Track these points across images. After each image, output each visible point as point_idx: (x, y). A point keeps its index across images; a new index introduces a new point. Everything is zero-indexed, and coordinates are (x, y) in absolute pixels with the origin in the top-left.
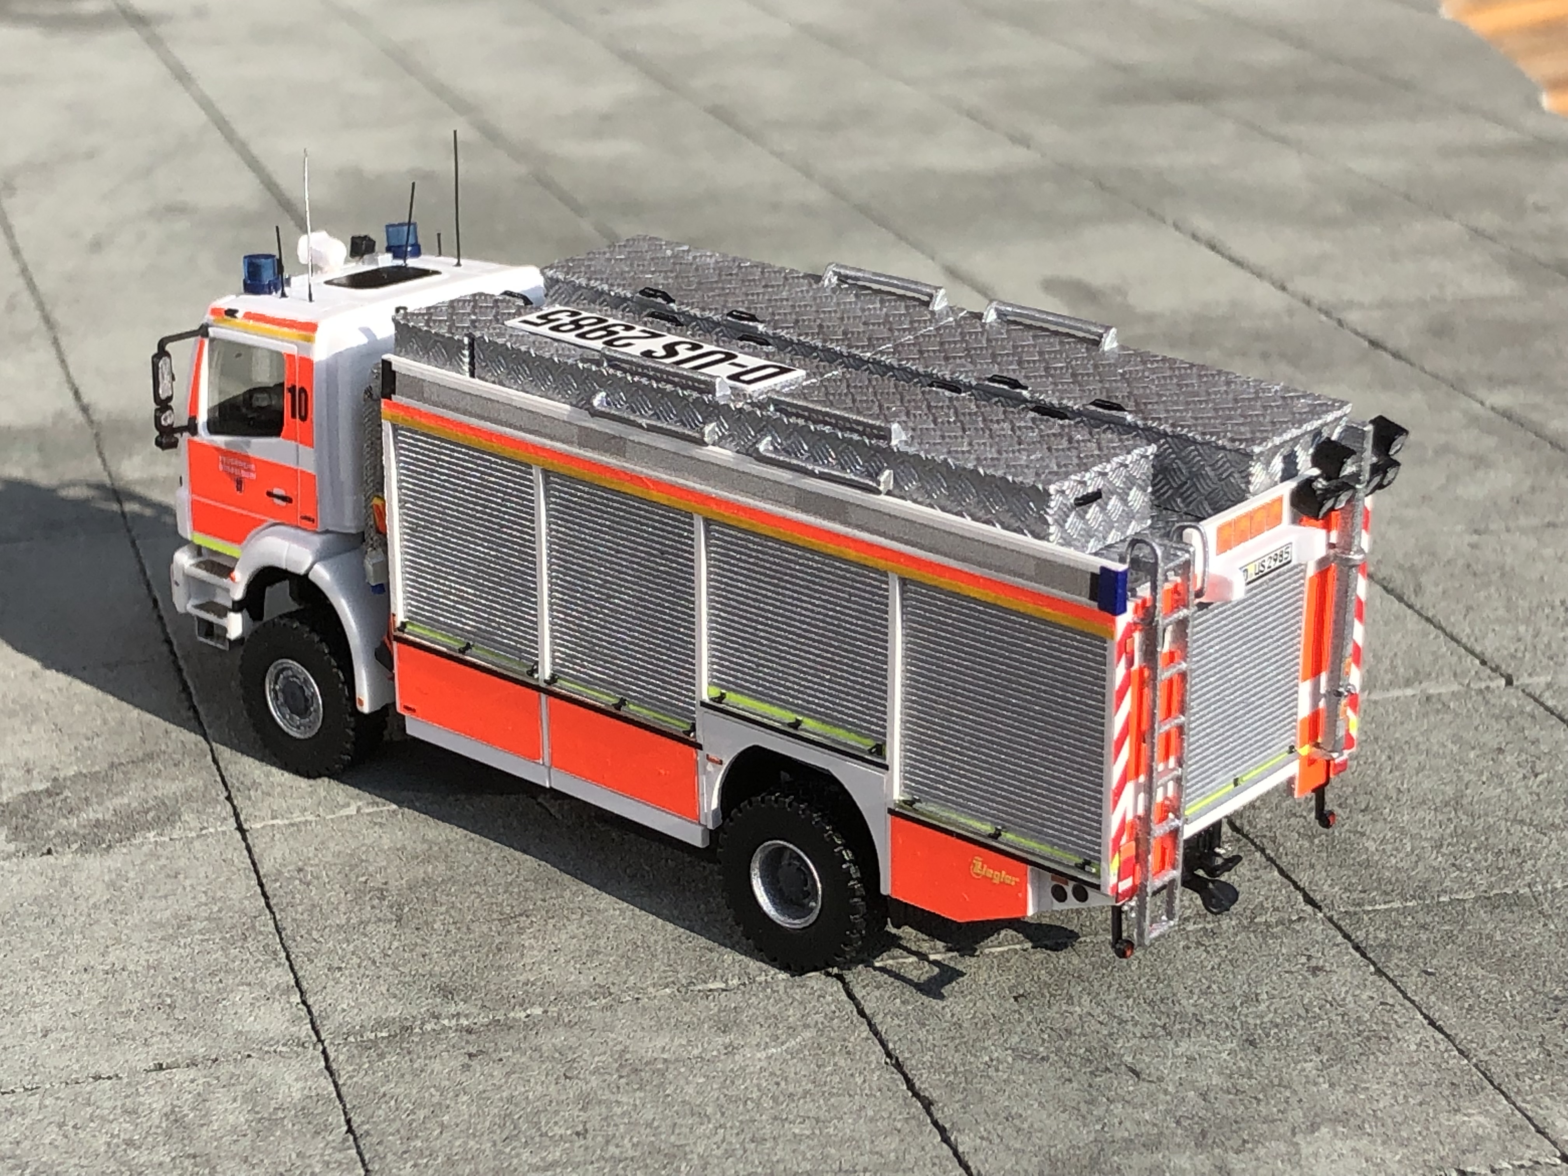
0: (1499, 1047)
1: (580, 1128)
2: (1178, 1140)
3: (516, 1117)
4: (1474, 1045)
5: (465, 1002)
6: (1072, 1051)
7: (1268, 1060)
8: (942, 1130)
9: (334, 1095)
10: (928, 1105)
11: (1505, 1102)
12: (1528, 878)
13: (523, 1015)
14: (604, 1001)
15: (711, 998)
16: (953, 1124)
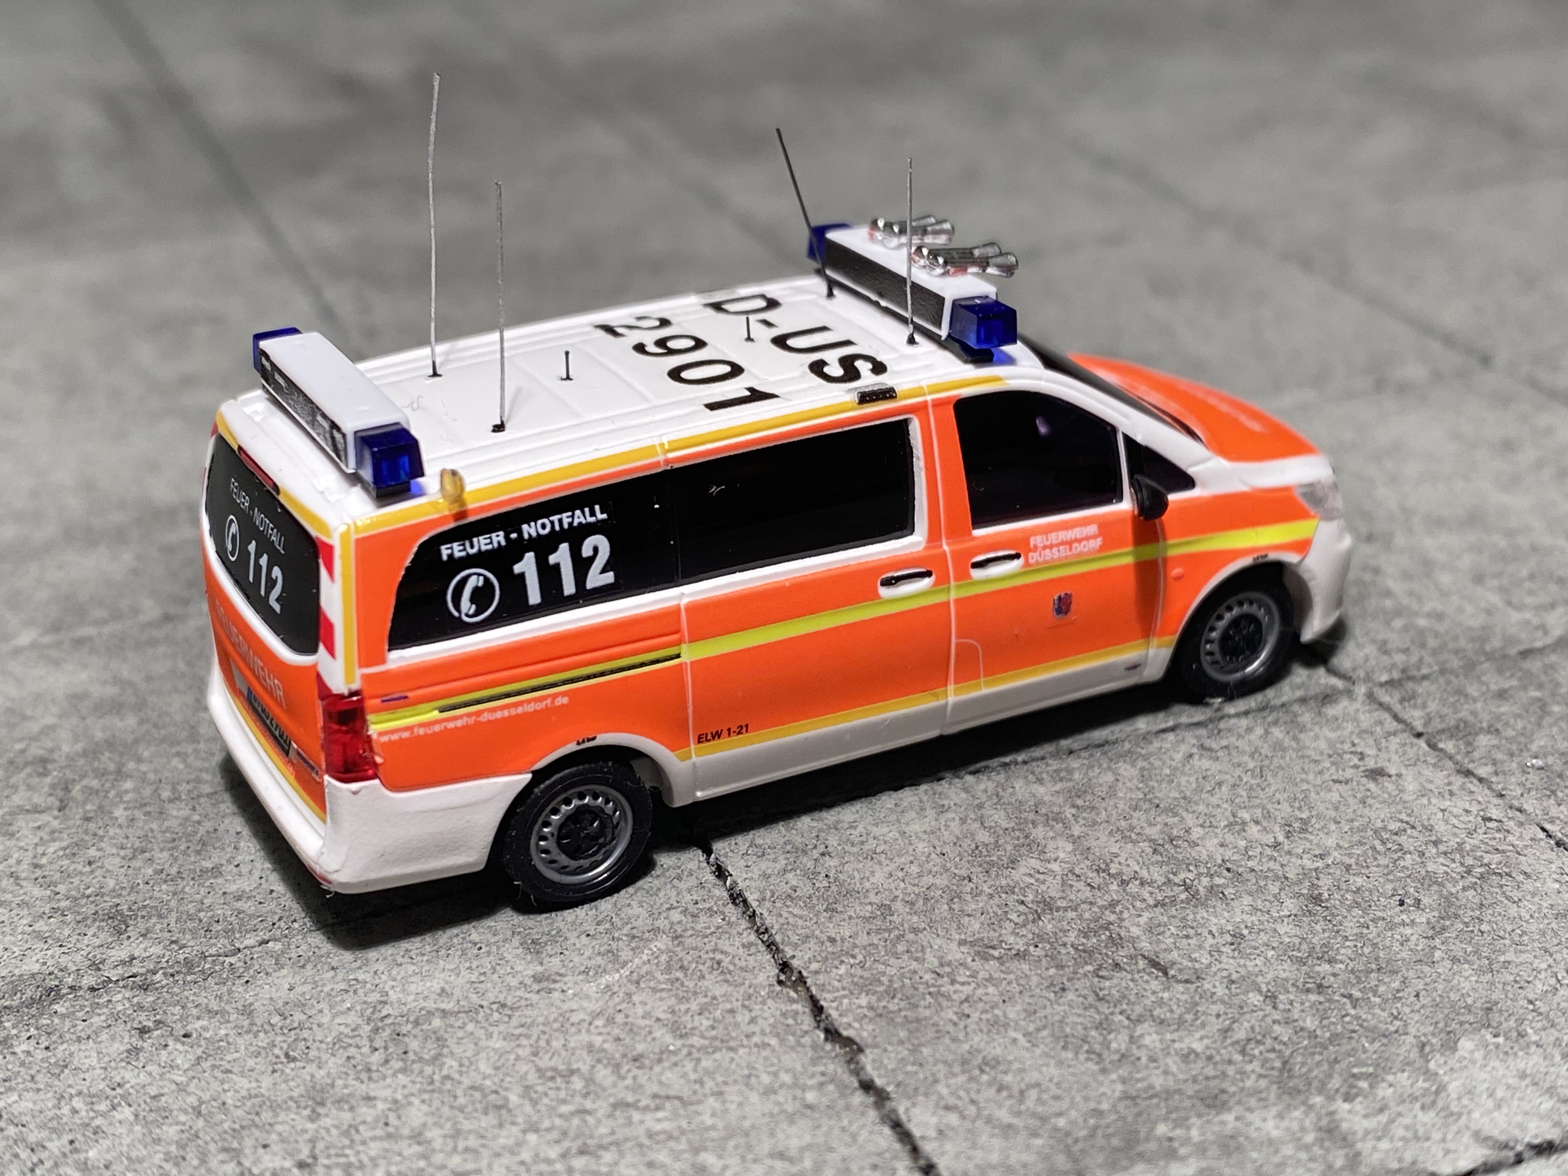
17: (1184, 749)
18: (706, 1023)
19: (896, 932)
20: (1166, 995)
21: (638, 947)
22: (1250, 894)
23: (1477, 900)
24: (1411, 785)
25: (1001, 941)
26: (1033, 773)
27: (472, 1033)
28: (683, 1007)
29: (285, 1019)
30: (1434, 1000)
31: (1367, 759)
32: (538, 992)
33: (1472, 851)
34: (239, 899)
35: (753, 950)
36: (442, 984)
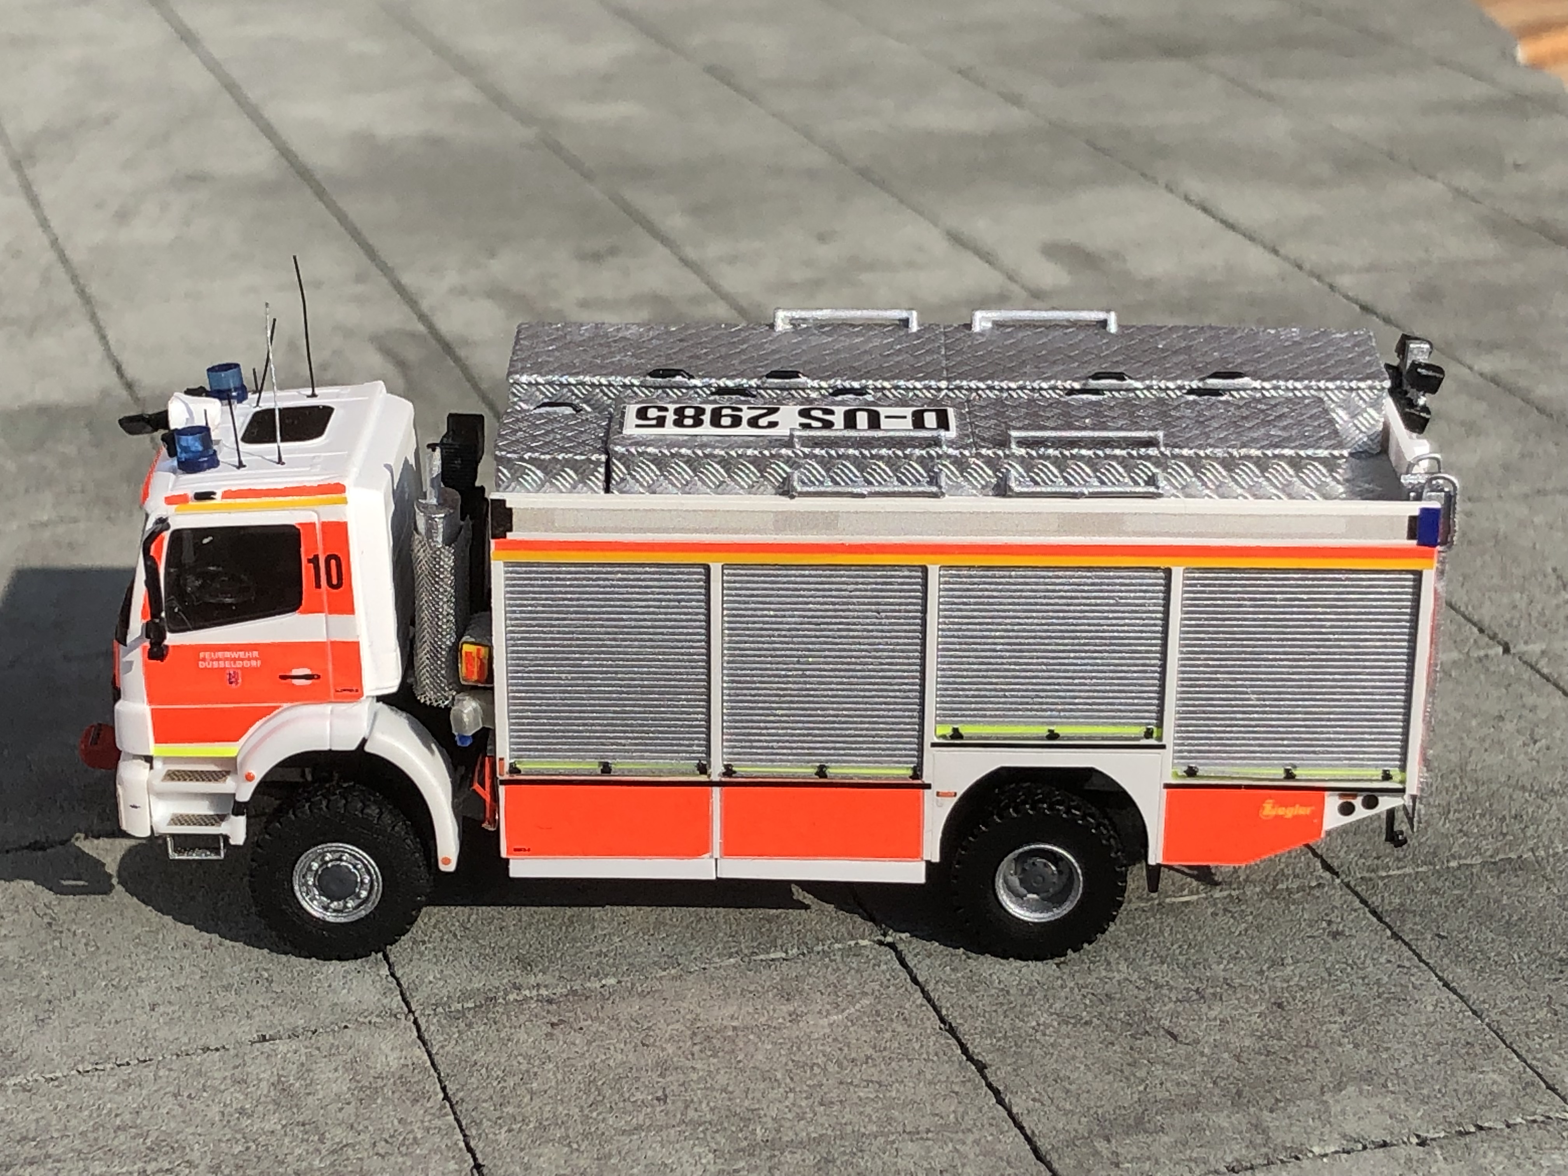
0: (1509, 1007)
1: (660, 1094)
2: (1215, 1099)
3: (600, 1083)
4: (1487, 1006)
5: (544, 973)
6: (1113, 1015)
7: (1295, 1022)
8: (996, 1093)
9: (429, 1063)
10: (981, 1068)
11: (1517, 1060)
12: (1531, 843)
13: (598, 985)
14: (673, 971)
15: (773, 967)
16: (1006, 1087)
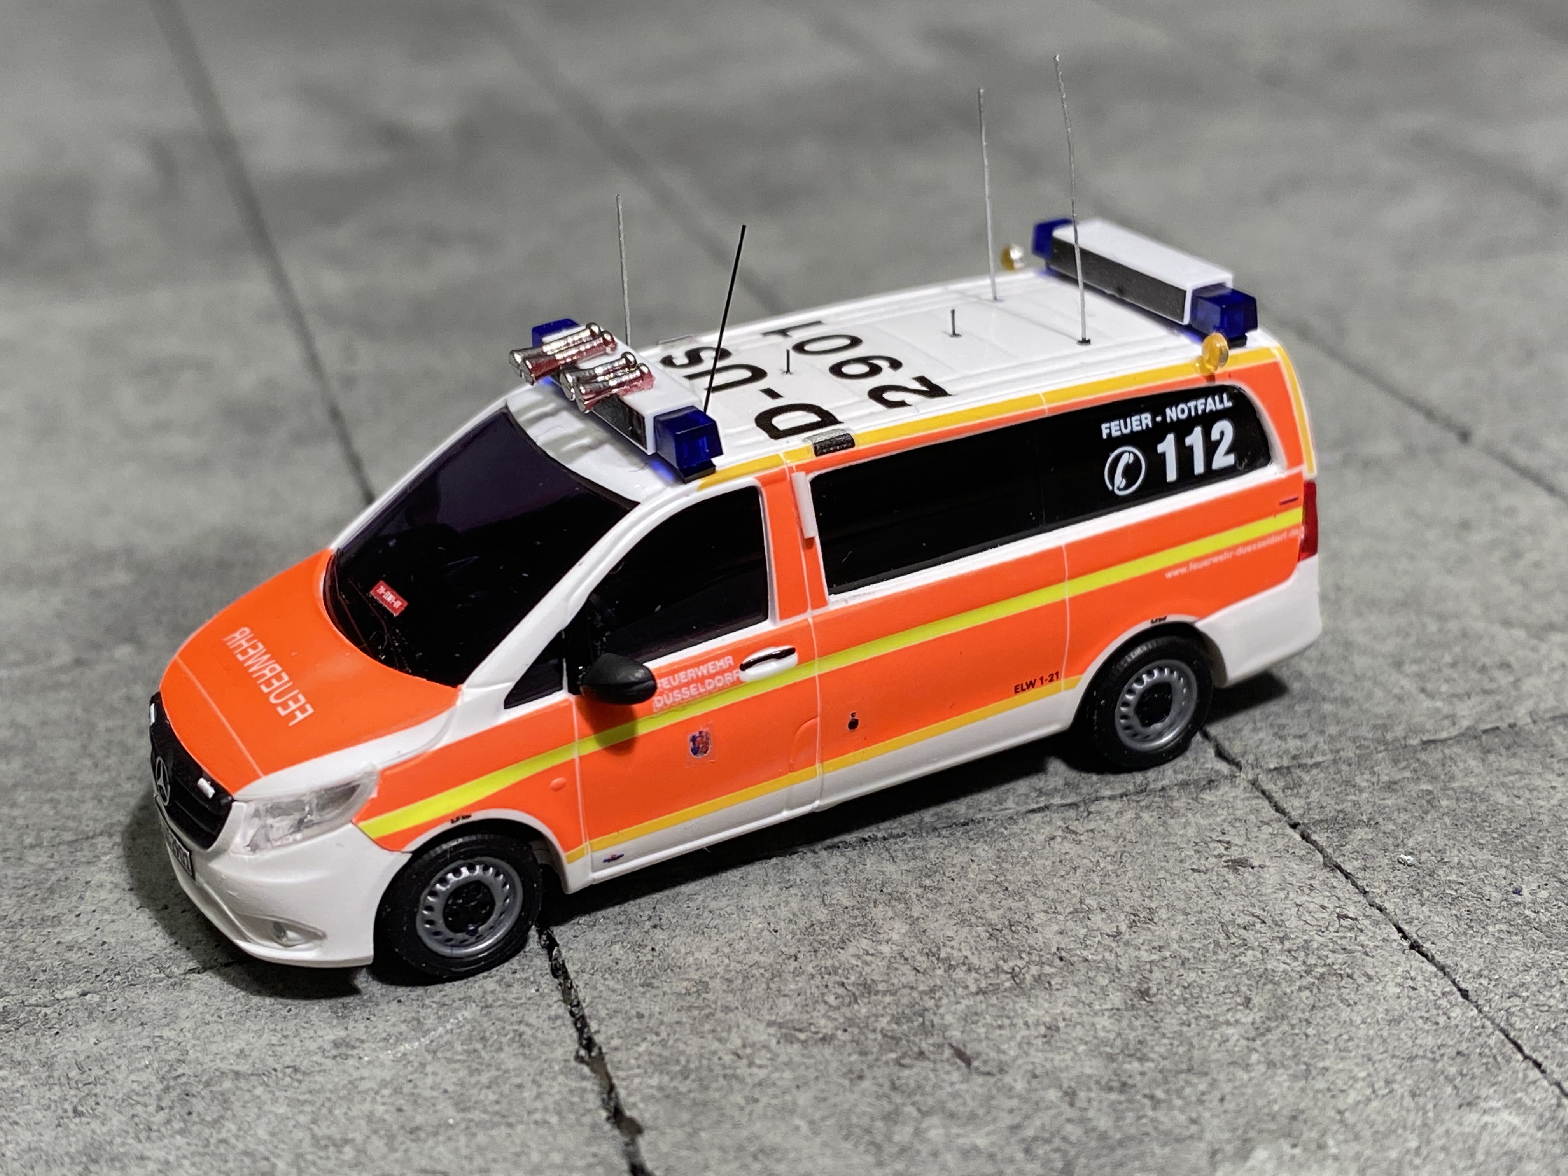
17: (1047, 830)
18: (492, 1097)
19: (707, 1011)
20: (964, 1087)
21: (445, 1016)
22: (1076, 985)
23: (1311, 1001)
24: (1271, 876)
25: (811, 1024)
26: (887, 850)
27: (259, 1097)
28: (473, 1080)
29: (84, 1072)
30: (1238, 1105)
31: (1233, 848)
32: (335, 1057)
33: (1318, 949)
34: (70, 949)
35: (559, 1022)
36: (243, 1045)
